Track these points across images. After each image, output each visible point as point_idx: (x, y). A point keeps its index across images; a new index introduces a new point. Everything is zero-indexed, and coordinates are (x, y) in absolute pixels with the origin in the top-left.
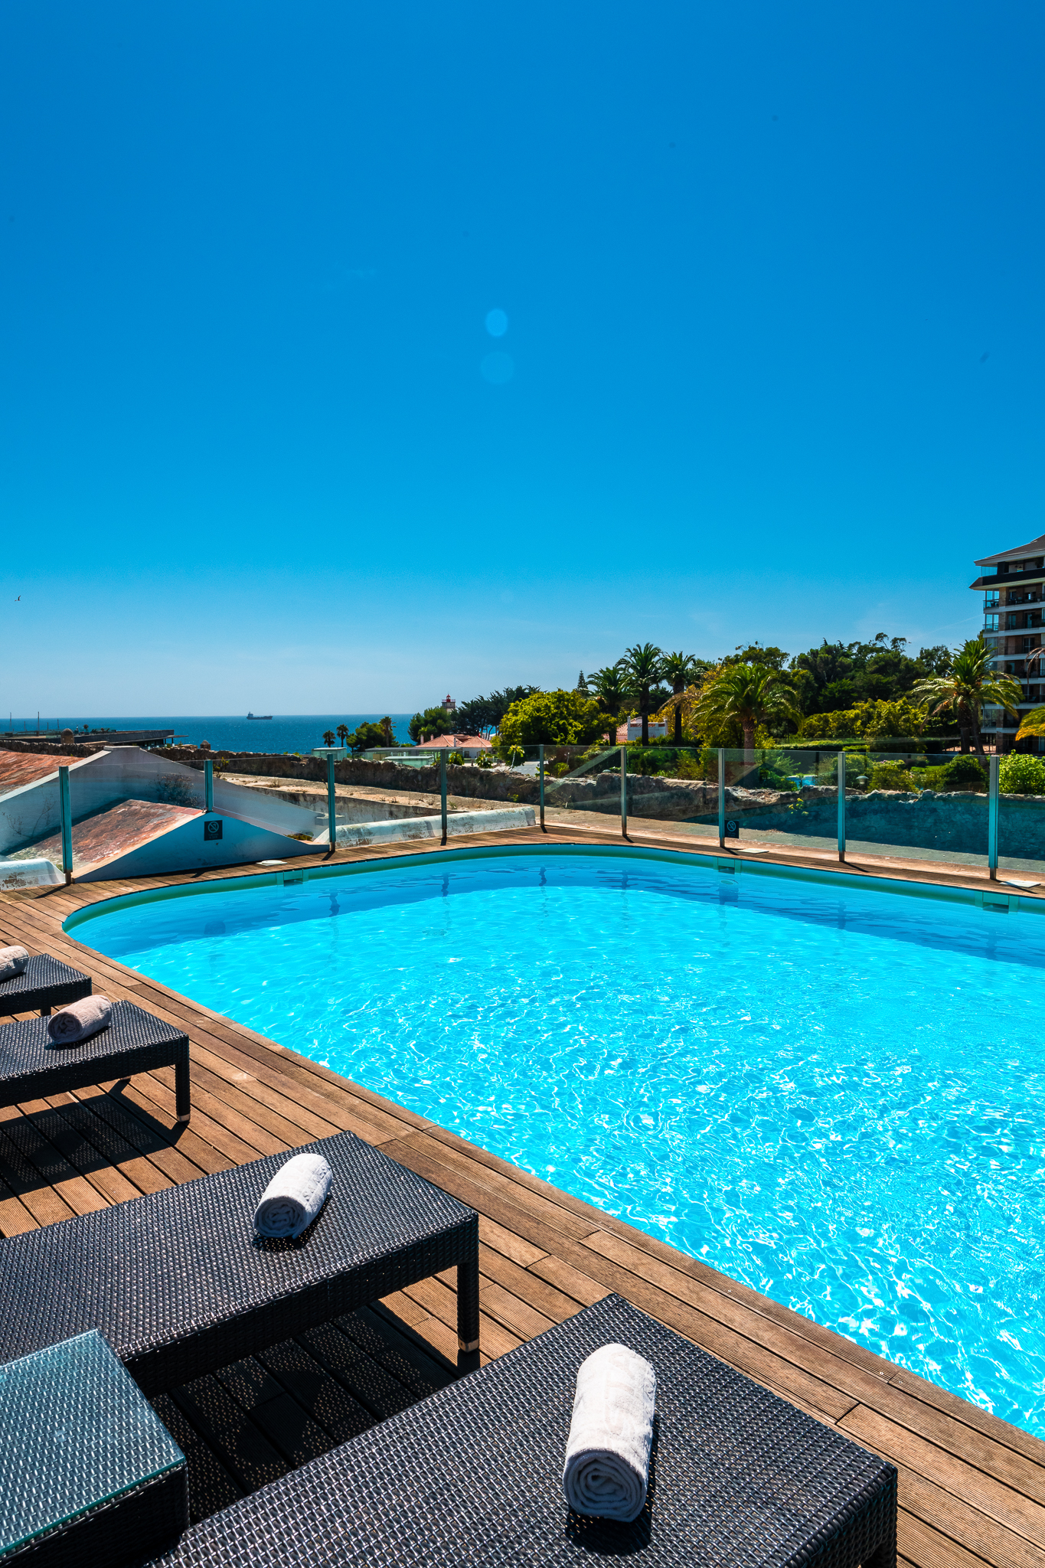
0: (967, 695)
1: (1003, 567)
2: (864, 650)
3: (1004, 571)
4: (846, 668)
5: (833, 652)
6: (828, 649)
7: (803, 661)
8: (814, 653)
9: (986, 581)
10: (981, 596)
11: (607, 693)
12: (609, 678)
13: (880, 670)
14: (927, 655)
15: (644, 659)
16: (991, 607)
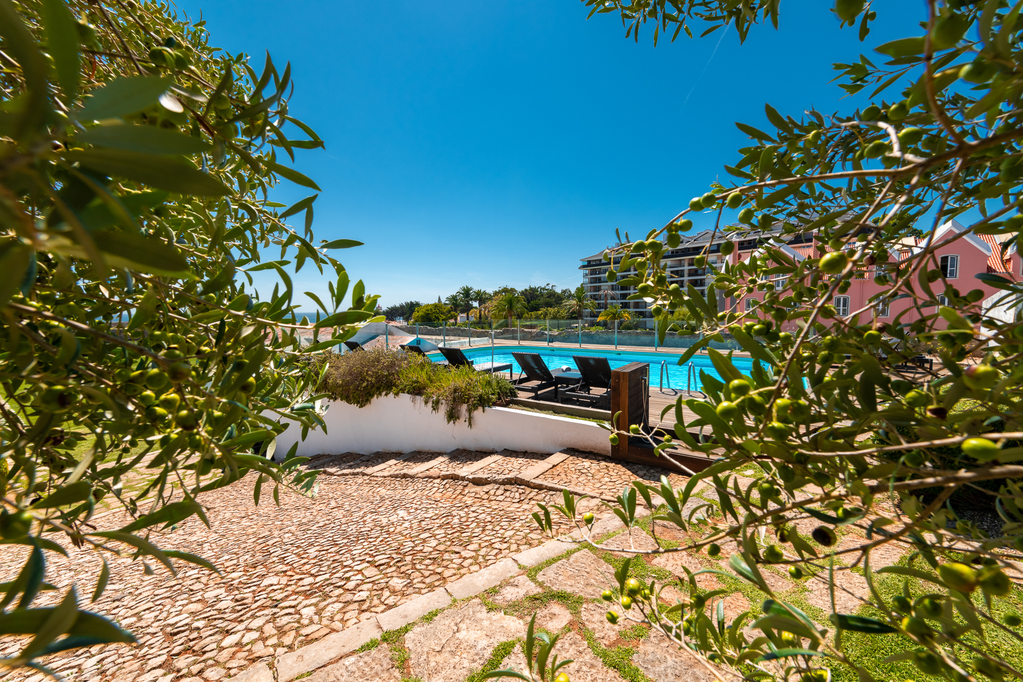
0: (580, 306)
1: (589, 262)
2: (544, 289)
3: (589, 264)
4: (537, 296)
5: (533, 290)
6: (531, 289)
7: (523, 293)
8: (526, 290)
9: (584, 267)
10: (582, 272)
11: (453, 304)
12: (454, 298)
13: (549, 297)
14: (564, 292)
15: (467, 292)
16: (585, 275)
